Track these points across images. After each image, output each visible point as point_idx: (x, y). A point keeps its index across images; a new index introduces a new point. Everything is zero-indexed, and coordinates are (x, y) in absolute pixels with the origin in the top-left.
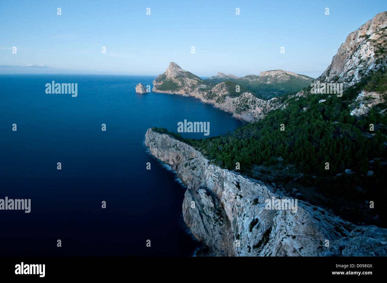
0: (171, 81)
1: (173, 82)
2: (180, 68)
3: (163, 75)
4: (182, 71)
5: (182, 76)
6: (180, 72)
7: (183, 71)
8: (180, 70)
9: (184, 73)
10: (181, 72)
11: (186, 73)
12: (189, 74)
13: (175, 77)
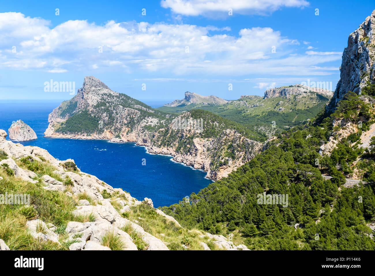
0: (86, 113)
1: (90, 115)
2: (107, 87)
3: (71, 102)
4: (110, 94)
5: (109, 102)
6: (105, 94)
7: (112, 93)
8: (105, 91)
9: (113, 97)
10: (108, 96)
11: (117, 96)
12: (122, 99)
13: (95, 105)
